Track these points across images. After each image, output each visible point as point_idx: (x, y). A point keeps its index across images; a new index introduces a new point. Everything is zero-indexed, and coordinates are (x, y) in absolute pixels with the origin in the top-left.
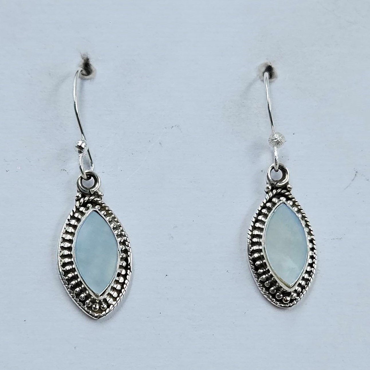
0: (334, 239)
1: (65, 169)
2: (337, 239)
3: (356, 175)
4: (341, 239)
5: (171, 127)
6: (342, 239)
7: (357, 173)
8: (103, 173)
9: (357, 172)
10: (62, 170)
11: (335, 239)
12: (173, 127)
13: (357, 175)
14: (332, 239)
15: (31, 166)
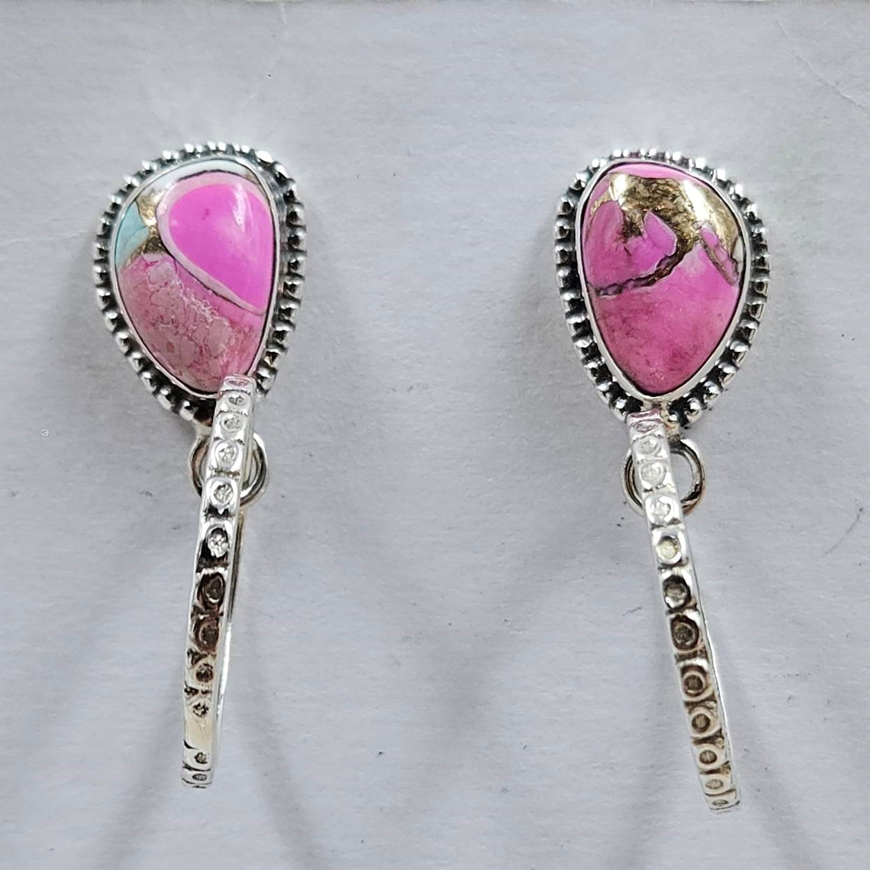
2: (797, 675)
3: (858, 516)
5: (409, 388)
6: (808, 676)
7: (861, 513)
9: (861, 510)
12: (411, 388)
13: (861, 518)
14: (784, 676)
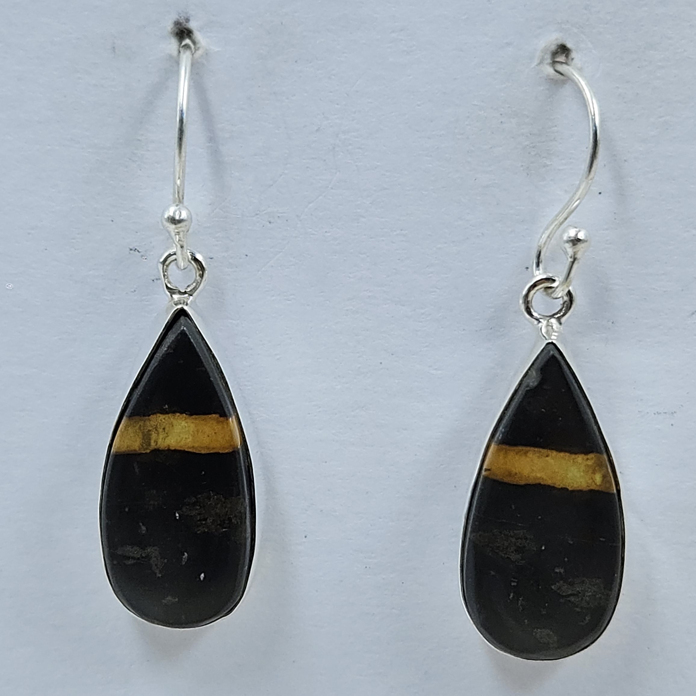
0: (657, 412)
1: (138, 249)
4: (672, 413)
8: (210, 260)
10: (131, 250)
11: (660, 413)
15: (73, 241)
